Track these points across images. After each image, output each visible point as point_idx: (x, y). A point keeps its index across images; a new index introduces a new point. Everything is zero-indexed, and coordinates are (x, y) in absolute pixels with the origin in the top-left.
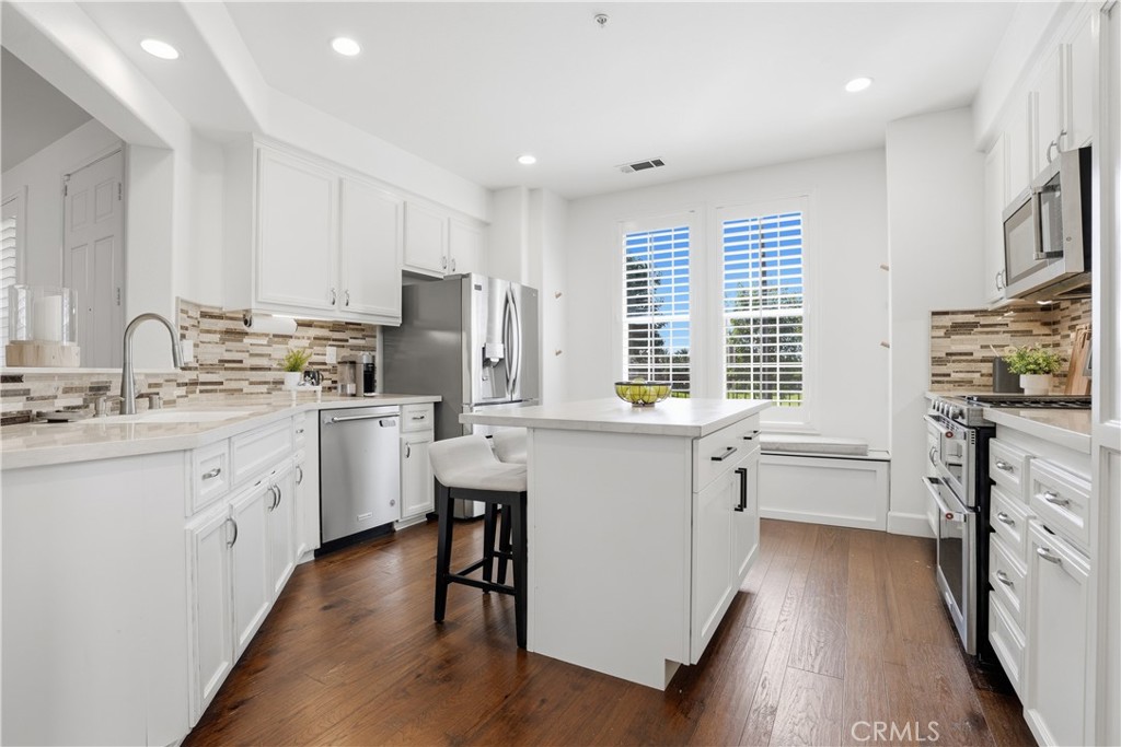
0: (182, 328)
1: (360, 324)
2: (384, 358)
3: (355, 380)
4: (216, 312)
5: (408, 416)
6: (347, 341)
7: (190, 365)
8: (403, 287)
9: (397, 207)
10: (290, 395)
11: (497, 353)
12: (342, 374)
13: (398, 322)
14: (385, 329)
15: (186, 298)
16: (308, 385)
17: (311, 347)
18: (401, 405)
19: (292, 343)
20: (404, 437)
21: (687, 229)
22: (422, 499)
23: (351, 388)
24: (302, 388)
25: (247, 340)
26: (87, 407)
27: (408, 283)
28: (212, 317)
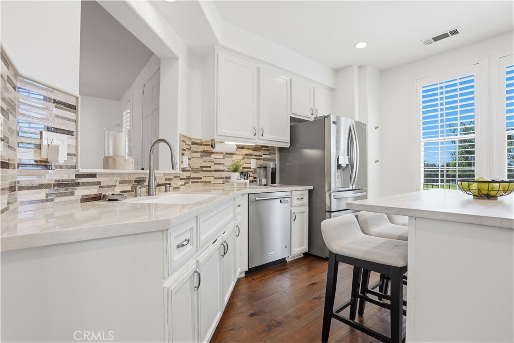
0: (183, 149)
1: (267, 147)
2: (280, 165)
3: (266, 177)
4: (199, 142)
5: (295, 198)
6: (261, 156)
7: (186, 169)
8: (290, 126)
9: (287, 81)
10: (233, 185)
11: (344, 161)
12: (259, 173)
13: (287, 145)
14: (281, 149)
15: (185, 134)
16: (242, 179)
17: (243, 159)
18: (291, 191)
19: (235, 157)
20: (293, 209)
21: (473, 76)
22: (302, 245)
23: (264, 181)
24: (239, 181)
25: (213, 156)
26: (132, 191)
27: (293, 124)
28: (198, 144)
